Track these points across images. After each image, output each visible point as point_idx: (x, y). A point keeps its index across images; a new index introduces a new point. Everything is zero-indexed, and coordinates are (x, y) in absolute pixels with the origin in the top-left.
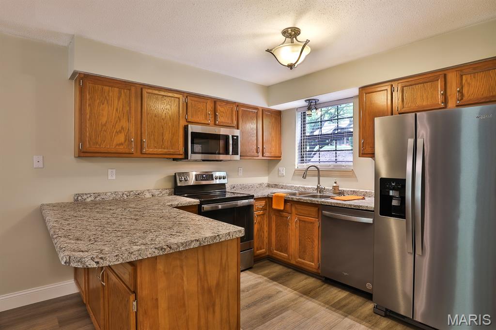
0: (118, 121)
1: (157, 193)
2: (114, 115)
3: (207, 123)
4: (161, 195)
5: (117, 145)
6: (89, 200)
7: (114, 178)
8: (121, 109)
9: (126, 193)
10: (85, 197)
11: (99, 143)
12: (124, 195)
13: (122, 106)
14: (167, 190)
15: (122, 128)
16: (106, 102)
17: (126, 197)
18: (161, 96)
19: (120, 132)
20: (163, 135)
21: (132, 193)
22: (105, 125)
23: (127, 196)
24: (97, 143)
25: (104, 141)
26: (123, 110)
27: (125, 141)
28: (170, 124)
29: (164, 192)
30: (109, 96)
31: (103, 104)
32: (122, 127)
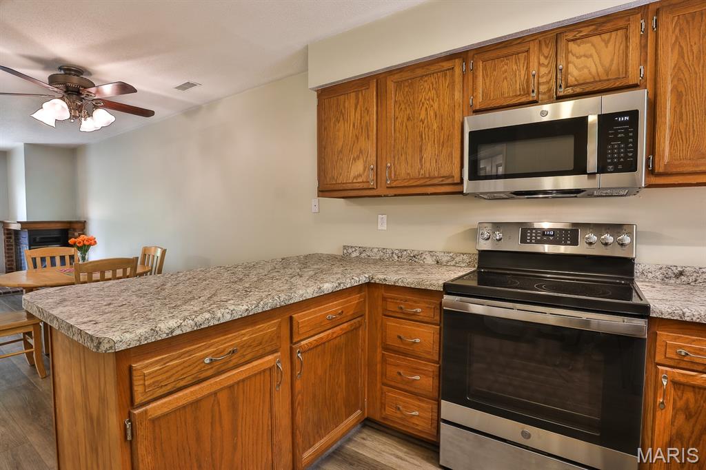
0: (356, 141)
1: (445, 259)
2: (351, 132)
3: (531, 99)
4: (453, 263)
5: (355, 178)
6: (354, 255)
7: (385, 228)
8: (359, 122)
9: (397, 252)
10: (350, 251)
11: (336, 178)
12: (394, 255)
13: (359, 118)
14: (465, 257)
15: (361, 151)
16: (342, 118)
17: (396, 258)
18: (418, 79)
19: (358, 157)
20: (421, 151)
21: (405, 253)
22: (341, 151)
23: (398, 257)
24: (333, 178)
25: (341, 174)
26: (361, 123)
27: (364, 170)
28: (435, 126)
29: (457, 259)
30: (344, 107)
31: (338, 122)
32: (360, 149)
